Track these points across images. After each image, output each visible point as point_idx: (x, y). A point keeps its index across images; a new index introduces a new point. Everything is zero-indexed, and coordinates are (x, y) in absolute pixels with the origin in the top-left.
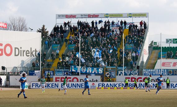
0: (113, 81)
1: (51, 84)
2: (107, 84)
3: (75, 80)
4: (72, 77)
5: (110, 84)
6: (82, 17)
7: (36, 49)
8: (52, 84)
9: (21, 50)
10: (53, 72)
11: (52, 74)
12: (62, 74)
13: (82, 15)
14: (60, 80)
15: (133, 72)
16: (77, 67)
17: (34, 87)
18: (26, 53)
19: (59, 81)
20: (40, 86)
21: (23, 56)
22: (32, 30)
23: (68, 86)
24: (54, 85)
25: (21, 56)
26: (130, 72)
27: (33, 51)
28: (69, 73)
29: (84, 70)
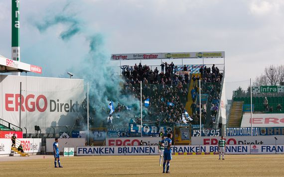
0: (187, 144)
1: (104, 149)
2: (181, 148)
3: (136, 143)
4: (132, 139)
5: (185, 148)
6: (135, 58)
7: (77, 102)
8: (106, 148)
9: (58, 104)
11: (103, 135)
12: (117, 136)
13: (134, 55)
14: (115, 143)
15: (213, 132)
17: (81, 153)
18: (65, 108)
19: (113, 144)
20: (89, 151)
21: (61, 111)
22: (72, 75)
23: (127, 150)
24: (109, 149)
25: (58, 111)
26: (209, 131)
27: (74, 104)
28: (126, 134)
29: (147, 130)
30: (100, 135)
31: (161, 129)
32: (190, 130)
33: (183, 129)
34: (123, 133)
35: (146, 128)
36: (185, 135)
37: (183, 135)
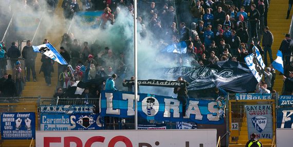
3: (120, 146)
4: (109, 135)
10: (33, 116)
11: (28, 123)
12: (69, 126)
14: (60, 145)
16: (125, 96)
28: (95, 121)
29: (152, 108)
30: (18, 124)
31: (190, 107)
32: (274, 110)
33: (254, 108)
34: (83, 119)
35: (148, 102)
36: (260, 122)
37: (254, 124)
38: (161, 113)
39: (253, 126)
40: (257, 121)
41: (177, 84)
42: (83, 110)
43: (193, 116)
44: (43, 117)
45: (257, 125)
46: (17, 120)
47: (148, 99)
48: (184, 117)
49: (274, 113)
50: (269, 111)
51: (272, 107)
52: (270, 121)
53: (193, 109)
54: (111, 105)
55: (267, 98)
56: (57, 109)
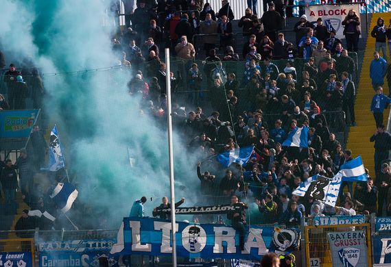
16: (158, 225)
28: (116, 262)
29: (196, 241)
31: (250, 238)
32: (369, 238)
33: (341, 236)
34: (100, 259)
35: (190, 232)
36: (350, 256)
37: (341, 259)
38: (209, 248)
39: (340, 262)
40: (346, 255)
41: (229, 208)
42: (99, 245)
43: (255, 250)
44: (43, 257)
45: (346, 260)
46: (6, 264)
47: (191, 229)
48: (243, 252)
49: (369, 243)
50: (363, 241)
51: (366, 235)
52: (364, 254)
53: (255, 240)
54: (138, 238)
55: (358, 221)
56: (63, 245)
